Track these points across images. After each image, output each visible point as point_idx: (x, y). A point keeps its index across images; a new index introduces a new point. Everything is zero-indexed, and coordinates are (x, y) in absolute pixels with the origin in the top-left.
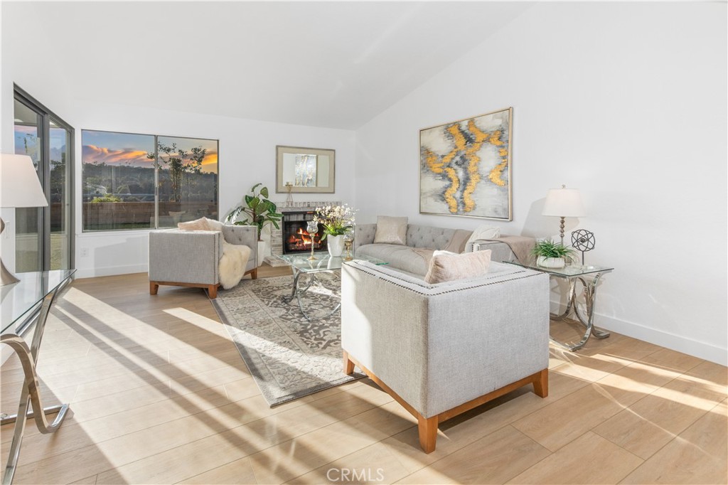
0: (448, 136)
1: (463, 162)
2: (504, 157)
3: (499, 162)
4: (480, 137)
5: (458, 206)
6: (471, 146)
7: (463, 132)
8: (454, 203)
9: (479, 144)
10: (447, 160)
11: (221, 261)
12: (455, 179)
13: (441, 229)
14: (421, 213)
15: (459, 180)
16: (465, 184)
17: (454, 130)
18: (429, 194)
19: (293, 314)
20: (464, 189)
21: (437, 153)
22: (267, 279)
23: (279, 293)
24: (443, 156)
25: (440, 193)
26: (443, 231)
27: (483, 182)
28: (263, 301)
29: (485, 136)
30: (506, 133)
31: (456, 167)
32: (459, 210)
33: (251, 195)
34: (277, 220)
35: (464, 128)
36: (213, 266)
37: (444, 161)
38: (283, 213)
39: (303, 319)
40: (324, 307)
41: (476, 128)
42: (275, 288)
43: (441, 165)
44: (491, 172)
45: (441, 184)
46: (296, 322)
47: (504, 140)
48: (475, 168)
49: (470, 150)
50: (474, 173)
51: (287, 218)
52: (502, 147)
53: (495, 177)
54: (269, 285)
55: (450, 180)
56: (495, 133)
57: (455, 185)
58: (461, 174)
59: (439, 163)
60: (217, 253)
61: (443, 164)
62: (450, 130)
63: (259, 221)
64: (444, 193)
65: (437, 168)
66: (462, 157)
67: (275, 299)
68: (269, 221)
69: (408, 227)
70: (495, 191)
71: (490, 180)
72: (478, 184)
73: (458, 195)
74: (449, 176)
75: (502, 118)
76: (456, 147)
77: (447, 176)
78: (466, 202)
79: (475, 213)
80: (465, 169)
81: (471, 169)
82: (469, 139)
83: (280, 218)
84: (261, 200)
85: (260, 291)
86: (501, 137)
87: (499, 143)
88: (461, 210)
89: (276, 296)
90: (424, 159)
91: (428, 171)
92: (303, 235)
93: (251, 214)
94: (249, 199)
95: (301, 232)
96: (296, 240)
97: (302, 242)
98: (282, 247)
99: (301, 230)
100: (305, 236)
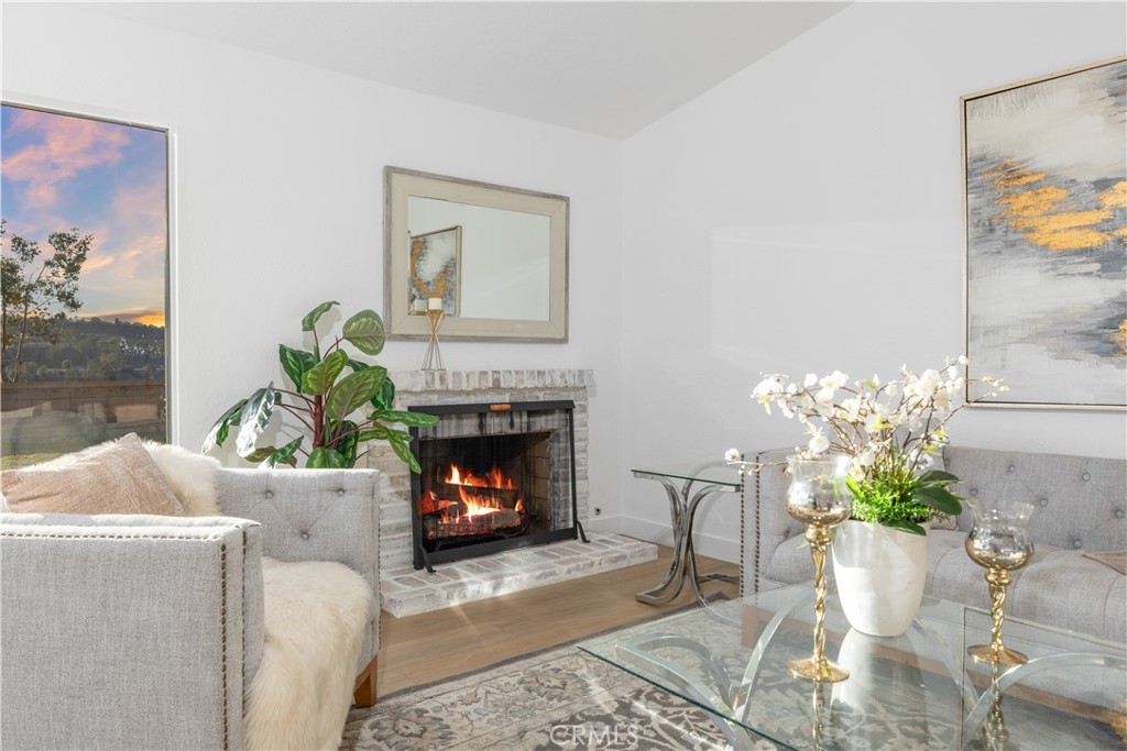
18: (1016, 333)
21: (1069, 174)
25: (1092, 323)
43: (1093, 218)
59: (1079, 211)
65: (1066, 231)
90: (992, 203)
91: (1012, 245)
92: (463, 487)
93: (310, 421)
94: (296, 363)
95: (455, 478)
96: (442, 504)
97: (463, 509)
98: (410, 533)
99: (456, 473)
100: (470, 491)
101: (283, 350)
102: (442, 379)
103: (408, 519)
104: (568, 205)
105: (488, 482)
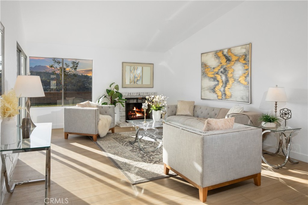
0: (217, 58)
1: (225, 71)
2: (247, 70)
3: (245, 72)
4: (234, 58)
5: (222, 95)
6: (229, 63)
7: (225, 55)
8: (220, 94)
9: (233, 62)
10: (216, 70)
11: (99, 123)
12: (220, 81)
13: (213, 107)
14: (202, 99)
15: (223, 82)
16: (226, 84)
17: (220, 54)
18: (206, 89)
19: (136, 149)
20: (226, 86)
21: (211, 66)
22: (120, 133)
23: (127, 140)
24: (214, 68)
25: (212, 88)
26: (213, 109)
27: (235, 82)
28: (120, 143)
29: (236, 58)
30: (248, 56)
31: (221, 74)
32: (222, 98)
33: (109, 89)
34: (123, 102)
35: (225, 53)
36: (95, 125)
37: (214, 71)
38: (126, 99)
39: (141, 152)
40: (151, 147)
41: (232, 53)
42: (124, 138)
43: (213, 73)
44: (240, 77)
45: (213, 83)
46: (138, 153)
47: (247, 60)
48: (231, 75)
49: (229, 65)
50: (231, 78)
51: (128, 101)
52: (246, 64)
53: (242, 80)
54: (121, 136)
55: (218, 81)
56: (242, 56)
57: (221, 84)
58: (224, 78)
59: (211, 72)
60: (97, 119)
61: (214, 73)
62: (217, 54)
63: (114, 103)
64: (214, 88)
65: (211, 75)
66: (224, 69)
67: (126, 142)
68: (119, 103)
69: (195, 107)
70: (242, 88)
71: (239, 82)
72: (233, 84)
73: (222, 89)
74: (217, 79)
75: (245, 48)
76: (221, 64)
77: (216, 79)
78: (226, 93)
79: (231, 99)
80: (226, 75)
81: (229, 75)
82: (228, 59)
83: (124, 101)
84: (115, 92)
85: (117, 139)
86: (246, 58)
87: (244, 62)
88: (224, 97)
89: (126, 141)
90: (204, 69)
91: (206, 76)
92: (136, 111)
93: (110, 99)
94: (108, 91)
95: (135, 109)
96: (132, 114)
97: (136, 115)
98: (125, 117)
99: (135, 108)
100: (137, 112)
101: (107, 90)
102: (130, 94)
103: (125, 115)
104: (153, 65)
105: (141, 110)
